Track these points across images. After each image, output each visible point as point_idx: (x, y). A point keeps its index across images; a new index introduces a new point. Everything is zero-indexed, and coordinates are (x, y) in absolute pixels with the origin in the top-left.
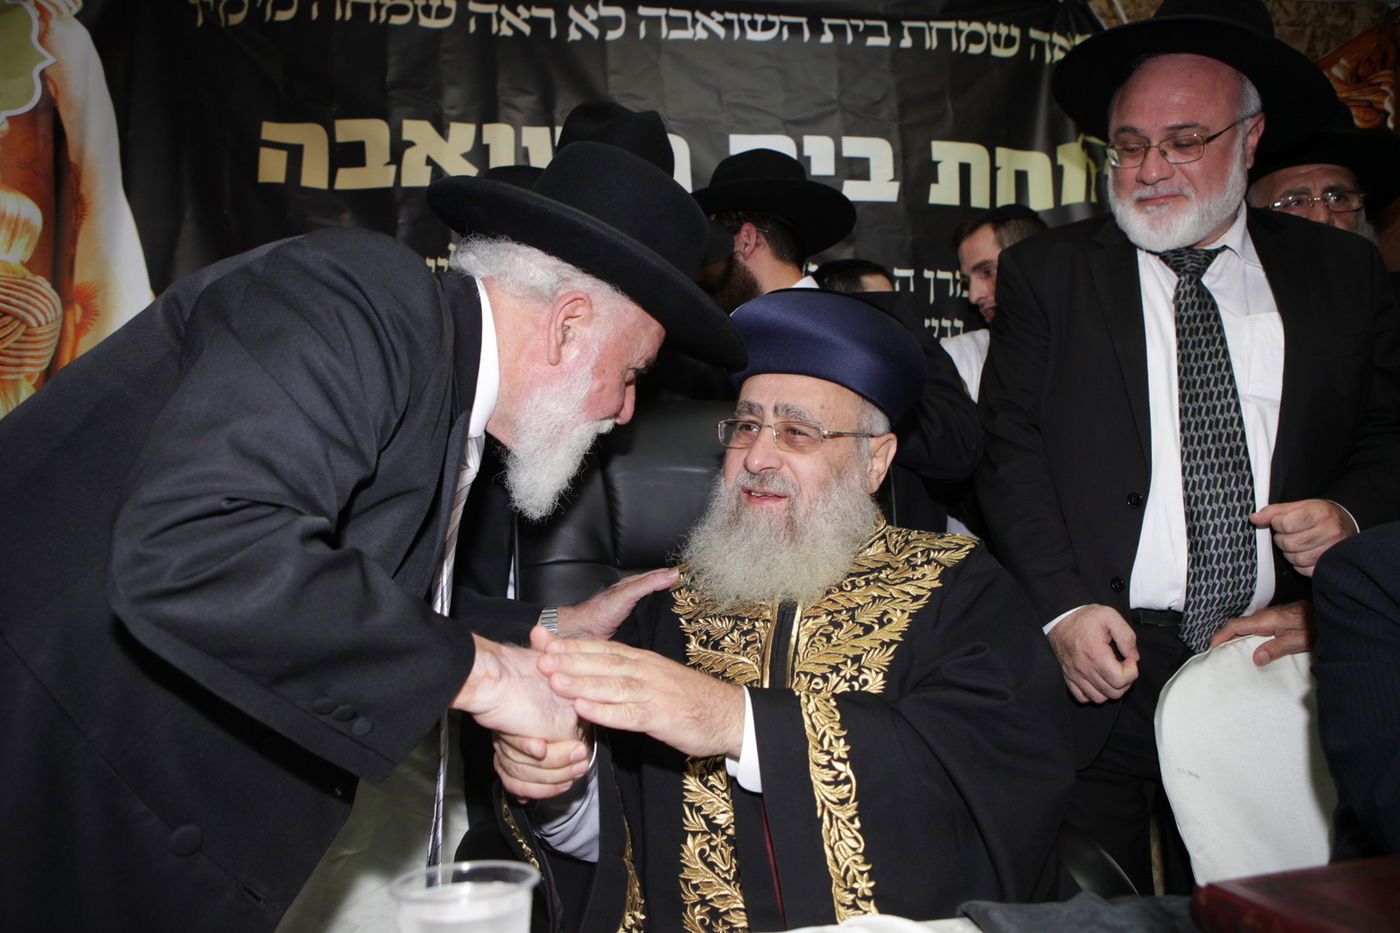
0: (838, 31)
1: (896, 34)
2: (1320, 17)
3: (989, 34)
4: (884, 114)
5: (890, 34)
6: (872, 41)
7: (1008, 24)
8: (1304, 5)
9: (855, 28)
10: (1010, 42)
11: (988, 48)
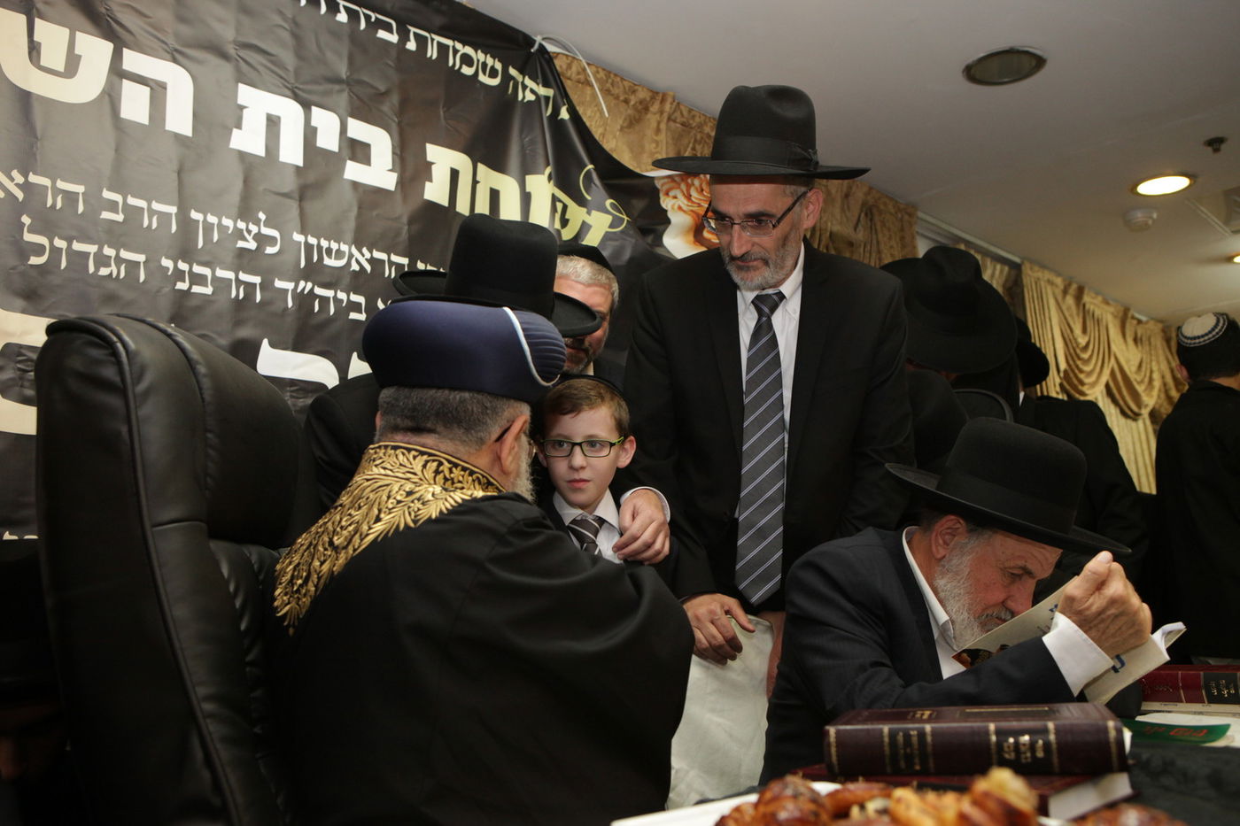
0: (353, 15)
1: (404, 37)
2: (700, 126)
3: (478, 61)
4: (386, 108)
5: (398, 33)
6: (382, 34)
7: (493, 57)
8: (693, 113)
9: (368, 18)
10: (493, 73)
11: (476, 73)
